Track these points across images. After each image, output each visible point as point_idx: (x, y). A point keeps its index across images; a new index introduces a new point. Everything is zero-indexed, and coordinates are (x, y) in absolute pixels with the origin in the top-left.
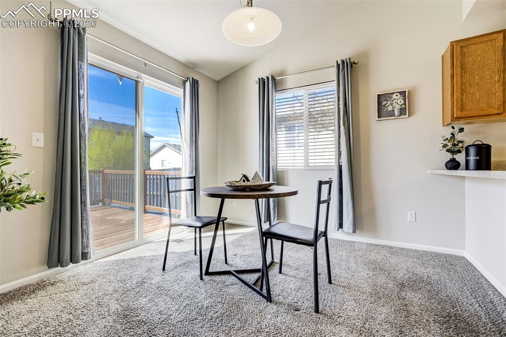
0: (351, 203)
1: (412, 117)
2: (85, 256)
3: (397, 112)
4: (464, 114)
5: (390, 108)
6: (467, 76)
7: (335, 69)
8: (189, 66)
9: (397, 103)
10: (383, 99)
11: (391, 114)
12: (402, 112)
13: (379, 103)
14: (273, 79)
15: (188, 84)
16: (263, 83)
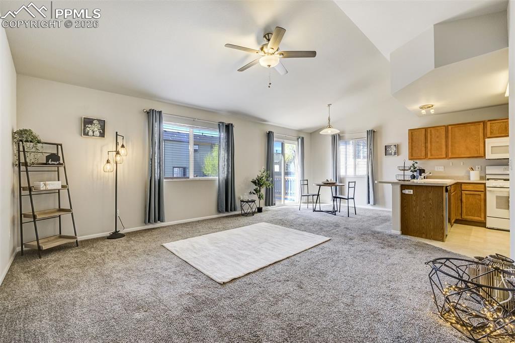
0: (372, 192)
1: (399, 156)
2: (275, 205)
3: (393, 154)
4: (413, 158)
5: (390, 152)
6: (414, 143)
7: (366, 133)
8: (300, 131)
9: (393, 150)
10: (387, 147)
11: (391, 154)
12: (395, 154)
13: (386, 149)
14: (339, 135)
15: (300, 140)
16: (334, 137)
